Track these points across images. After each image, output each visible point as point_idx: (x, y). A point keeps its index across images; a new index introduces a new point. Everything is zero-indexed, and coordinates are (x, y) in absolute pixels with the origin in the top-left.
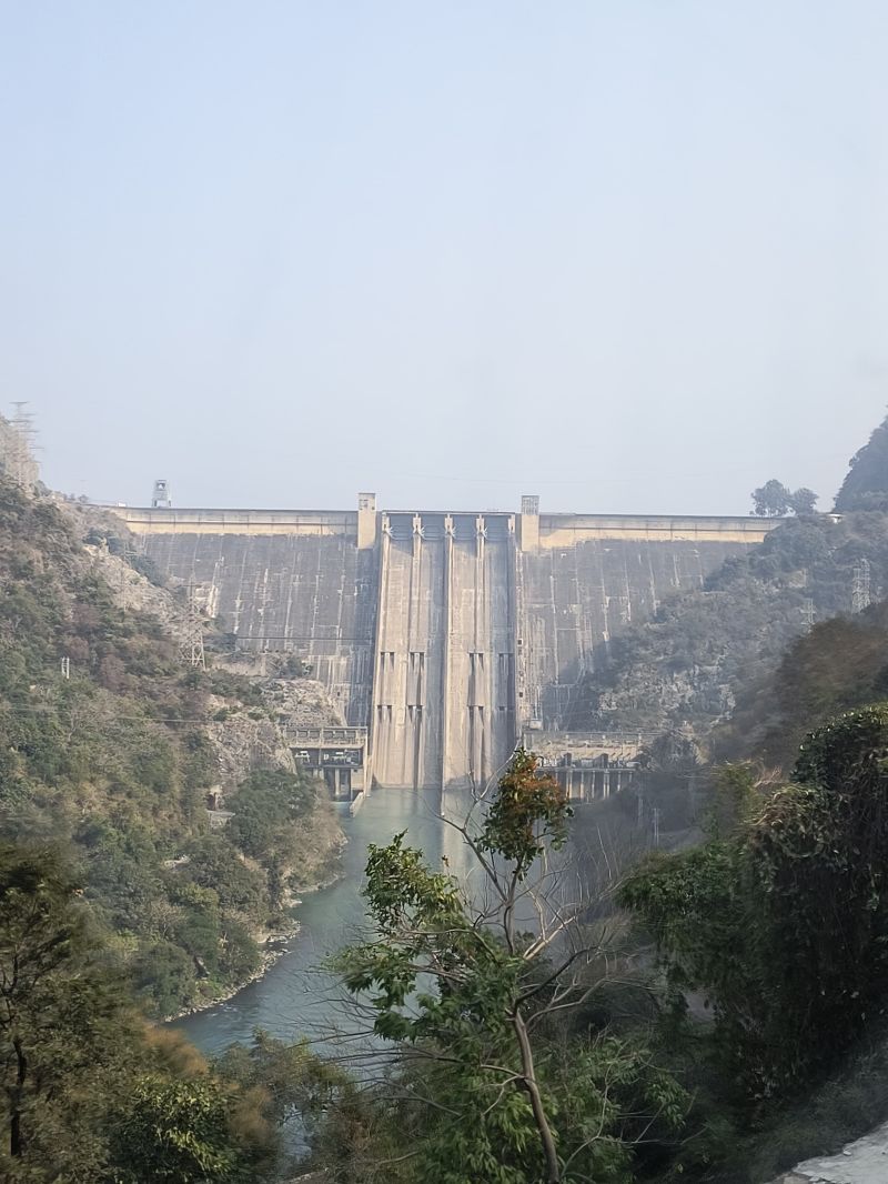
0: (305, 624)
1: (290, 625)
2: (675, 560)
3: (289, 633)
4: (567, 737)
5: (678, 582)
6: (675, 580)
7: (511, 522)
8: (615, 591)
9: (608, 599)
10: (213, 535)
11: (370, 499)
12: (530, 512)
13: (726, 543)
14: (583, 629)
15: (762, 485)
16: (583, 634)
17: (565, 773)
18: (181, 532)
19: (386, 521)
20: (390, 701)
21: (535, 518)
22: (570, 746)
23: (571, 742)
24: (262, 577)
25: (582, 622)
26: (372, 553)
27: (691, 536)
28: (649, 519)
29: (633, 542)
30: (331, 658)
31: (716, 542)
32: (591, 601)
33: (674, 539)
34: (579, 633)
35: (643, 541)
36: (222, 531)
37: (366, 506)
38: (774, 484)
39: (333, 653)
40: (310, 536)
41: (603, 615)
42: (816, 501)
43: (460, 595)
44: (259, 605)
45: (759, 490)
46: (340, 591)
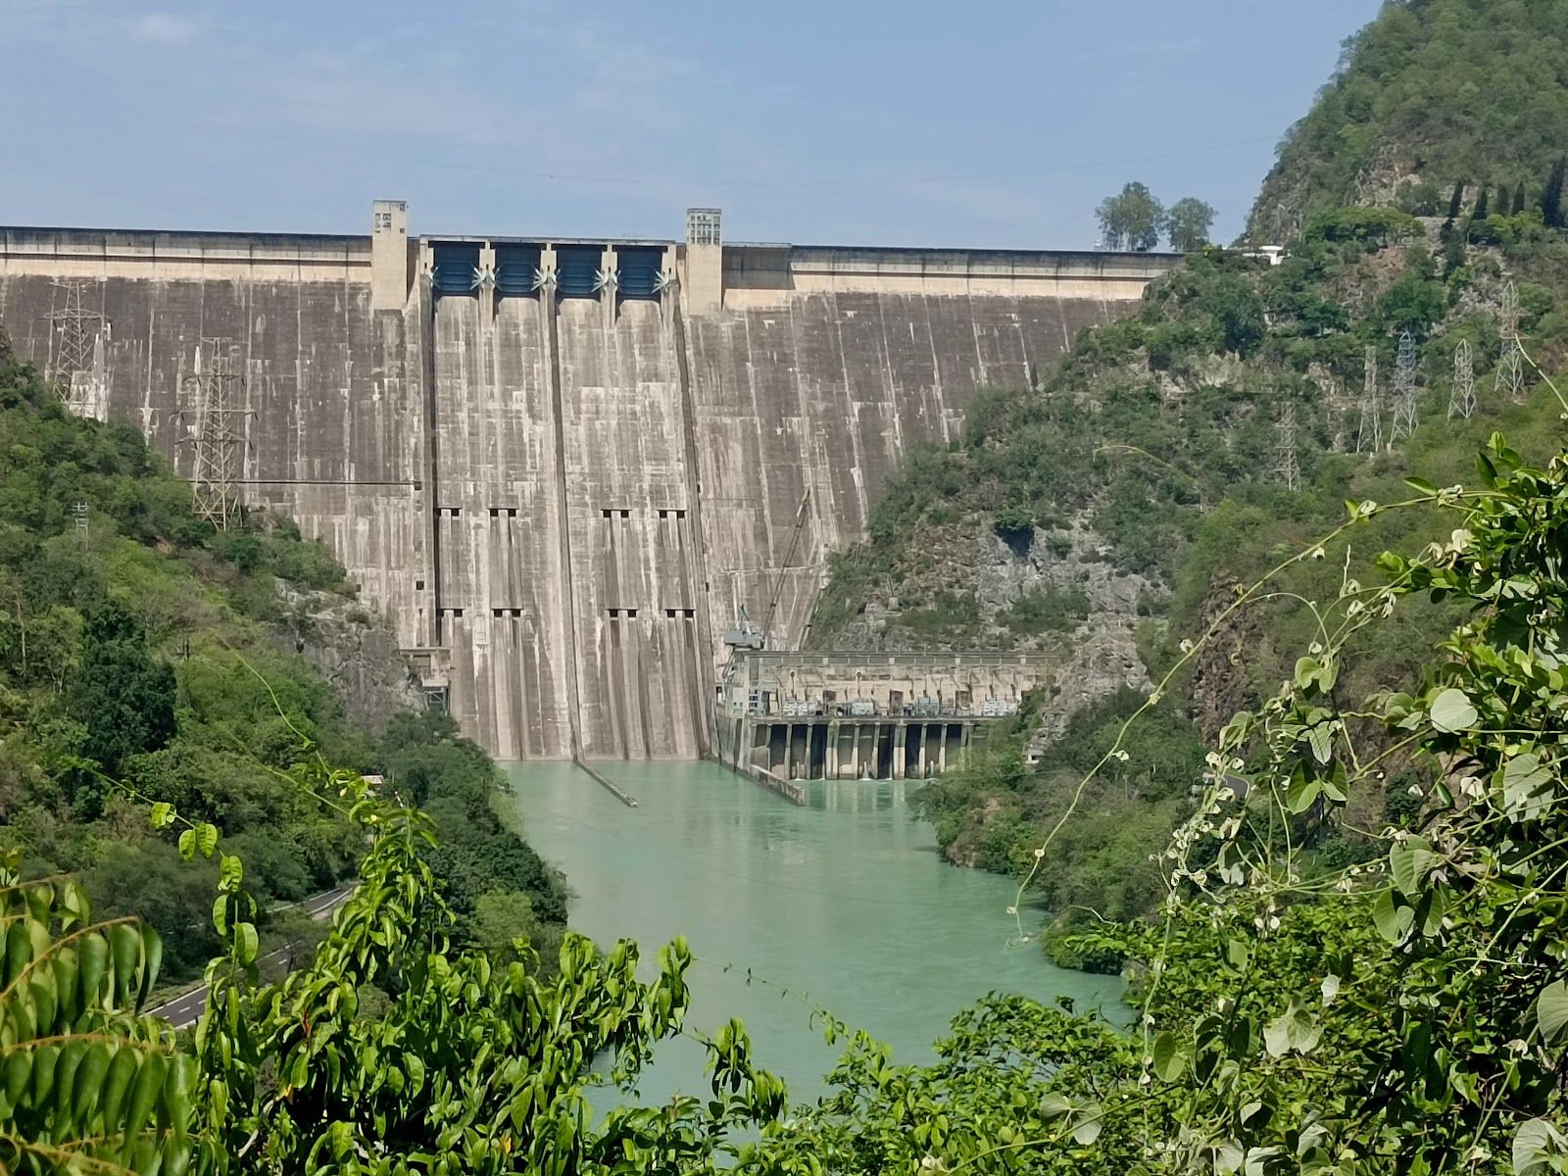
0: (282, 454)
1: (252, 455)
2: (977, 333)
3: (252, 472)
4: (826, 660)
5: (984, 374)
6: (977, 370)
7: (668, 259)
8: (868, 390)
9: (856, 406)
10: (86, 280)
11: (396, 212)
12: (705, 240)
13: (1069, 304)
14: (814, 464)
15: (1117, 192)
16: (815, 473)
17: (825, 727)
18: (20, 274)
19: (427, 256)
20: (458, 601)
21: (715, 254)
22: (832, 678)
23: (832, 672)
24: (190, 361)
25: (813, 454)
26: (401, 320)
27: (1006, 289)
28: (928, 256)
29: (897, 297)
30: (337, 520)
31: (1051, 301)
32: (826, 410)
33: (974, 293)
34: (808, 471)
35: (918, 298)
36: (102, 272)
37: (388, 225)
38: (1136, 191)
39: (340, 510)
40: (278, 284)
41: (849, 438)
42: (1213, 220)
43: (577, 400)
44: (188, 419)
45: (1112, 202)
46: (345, 392)
